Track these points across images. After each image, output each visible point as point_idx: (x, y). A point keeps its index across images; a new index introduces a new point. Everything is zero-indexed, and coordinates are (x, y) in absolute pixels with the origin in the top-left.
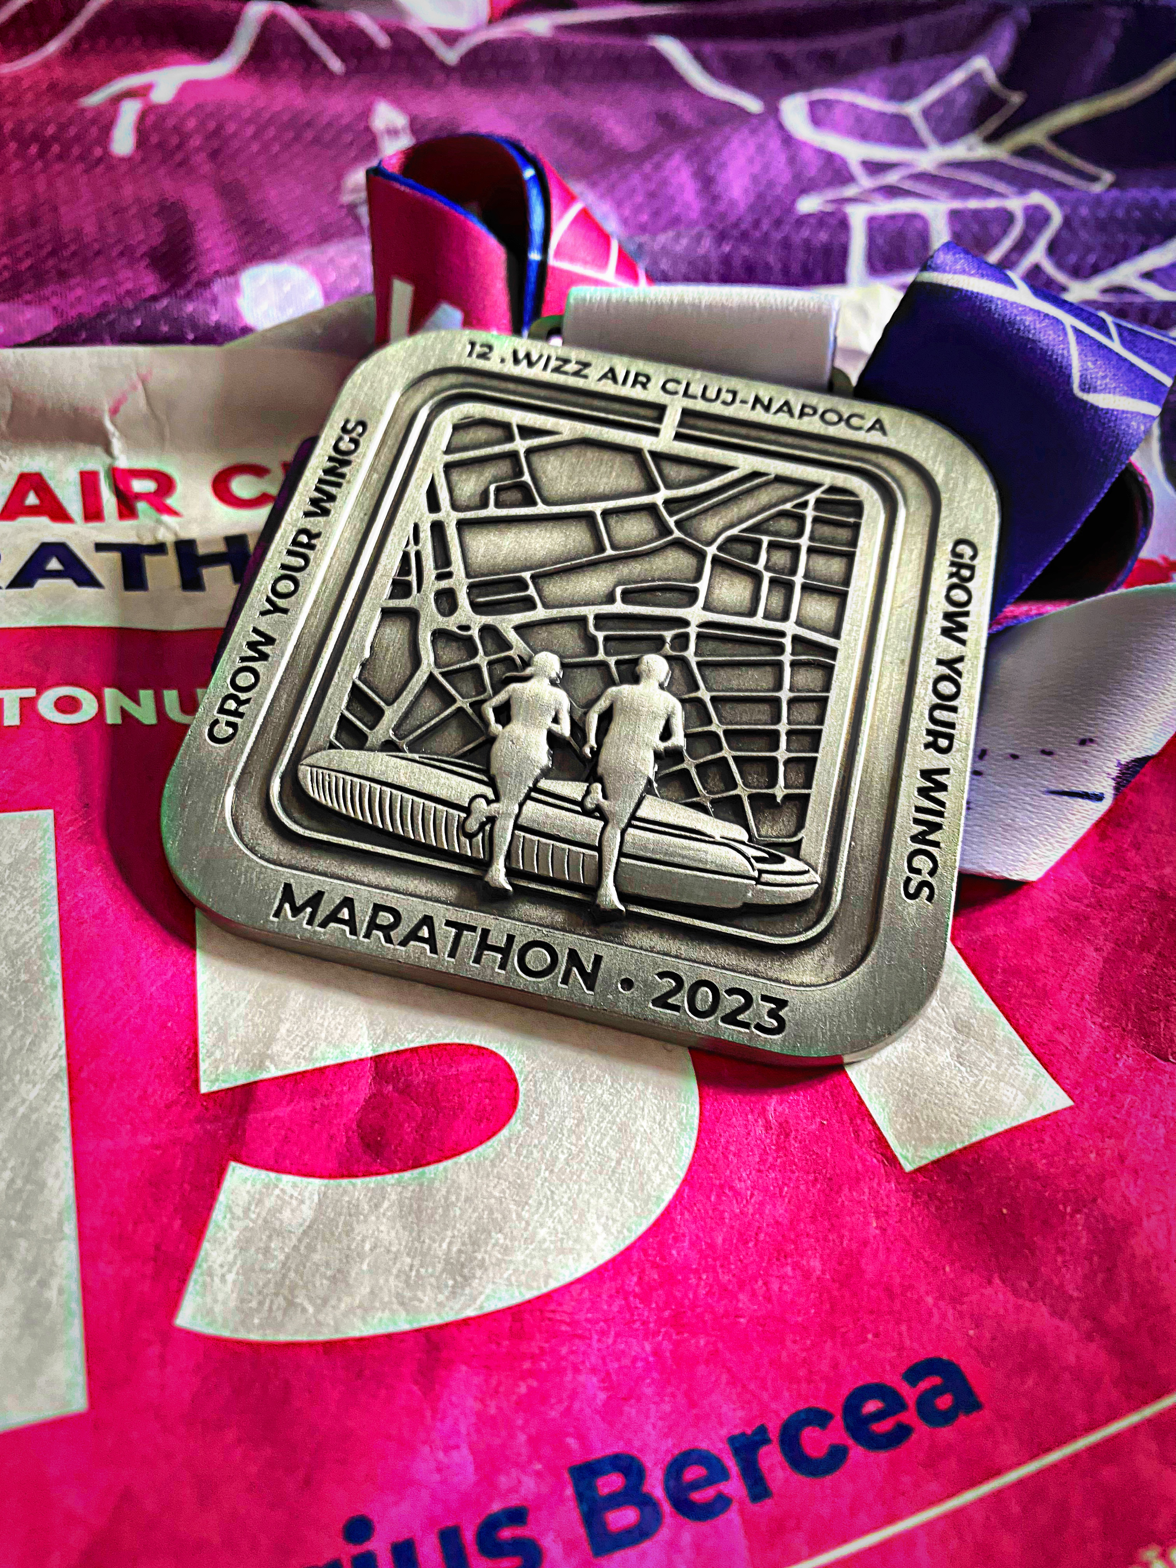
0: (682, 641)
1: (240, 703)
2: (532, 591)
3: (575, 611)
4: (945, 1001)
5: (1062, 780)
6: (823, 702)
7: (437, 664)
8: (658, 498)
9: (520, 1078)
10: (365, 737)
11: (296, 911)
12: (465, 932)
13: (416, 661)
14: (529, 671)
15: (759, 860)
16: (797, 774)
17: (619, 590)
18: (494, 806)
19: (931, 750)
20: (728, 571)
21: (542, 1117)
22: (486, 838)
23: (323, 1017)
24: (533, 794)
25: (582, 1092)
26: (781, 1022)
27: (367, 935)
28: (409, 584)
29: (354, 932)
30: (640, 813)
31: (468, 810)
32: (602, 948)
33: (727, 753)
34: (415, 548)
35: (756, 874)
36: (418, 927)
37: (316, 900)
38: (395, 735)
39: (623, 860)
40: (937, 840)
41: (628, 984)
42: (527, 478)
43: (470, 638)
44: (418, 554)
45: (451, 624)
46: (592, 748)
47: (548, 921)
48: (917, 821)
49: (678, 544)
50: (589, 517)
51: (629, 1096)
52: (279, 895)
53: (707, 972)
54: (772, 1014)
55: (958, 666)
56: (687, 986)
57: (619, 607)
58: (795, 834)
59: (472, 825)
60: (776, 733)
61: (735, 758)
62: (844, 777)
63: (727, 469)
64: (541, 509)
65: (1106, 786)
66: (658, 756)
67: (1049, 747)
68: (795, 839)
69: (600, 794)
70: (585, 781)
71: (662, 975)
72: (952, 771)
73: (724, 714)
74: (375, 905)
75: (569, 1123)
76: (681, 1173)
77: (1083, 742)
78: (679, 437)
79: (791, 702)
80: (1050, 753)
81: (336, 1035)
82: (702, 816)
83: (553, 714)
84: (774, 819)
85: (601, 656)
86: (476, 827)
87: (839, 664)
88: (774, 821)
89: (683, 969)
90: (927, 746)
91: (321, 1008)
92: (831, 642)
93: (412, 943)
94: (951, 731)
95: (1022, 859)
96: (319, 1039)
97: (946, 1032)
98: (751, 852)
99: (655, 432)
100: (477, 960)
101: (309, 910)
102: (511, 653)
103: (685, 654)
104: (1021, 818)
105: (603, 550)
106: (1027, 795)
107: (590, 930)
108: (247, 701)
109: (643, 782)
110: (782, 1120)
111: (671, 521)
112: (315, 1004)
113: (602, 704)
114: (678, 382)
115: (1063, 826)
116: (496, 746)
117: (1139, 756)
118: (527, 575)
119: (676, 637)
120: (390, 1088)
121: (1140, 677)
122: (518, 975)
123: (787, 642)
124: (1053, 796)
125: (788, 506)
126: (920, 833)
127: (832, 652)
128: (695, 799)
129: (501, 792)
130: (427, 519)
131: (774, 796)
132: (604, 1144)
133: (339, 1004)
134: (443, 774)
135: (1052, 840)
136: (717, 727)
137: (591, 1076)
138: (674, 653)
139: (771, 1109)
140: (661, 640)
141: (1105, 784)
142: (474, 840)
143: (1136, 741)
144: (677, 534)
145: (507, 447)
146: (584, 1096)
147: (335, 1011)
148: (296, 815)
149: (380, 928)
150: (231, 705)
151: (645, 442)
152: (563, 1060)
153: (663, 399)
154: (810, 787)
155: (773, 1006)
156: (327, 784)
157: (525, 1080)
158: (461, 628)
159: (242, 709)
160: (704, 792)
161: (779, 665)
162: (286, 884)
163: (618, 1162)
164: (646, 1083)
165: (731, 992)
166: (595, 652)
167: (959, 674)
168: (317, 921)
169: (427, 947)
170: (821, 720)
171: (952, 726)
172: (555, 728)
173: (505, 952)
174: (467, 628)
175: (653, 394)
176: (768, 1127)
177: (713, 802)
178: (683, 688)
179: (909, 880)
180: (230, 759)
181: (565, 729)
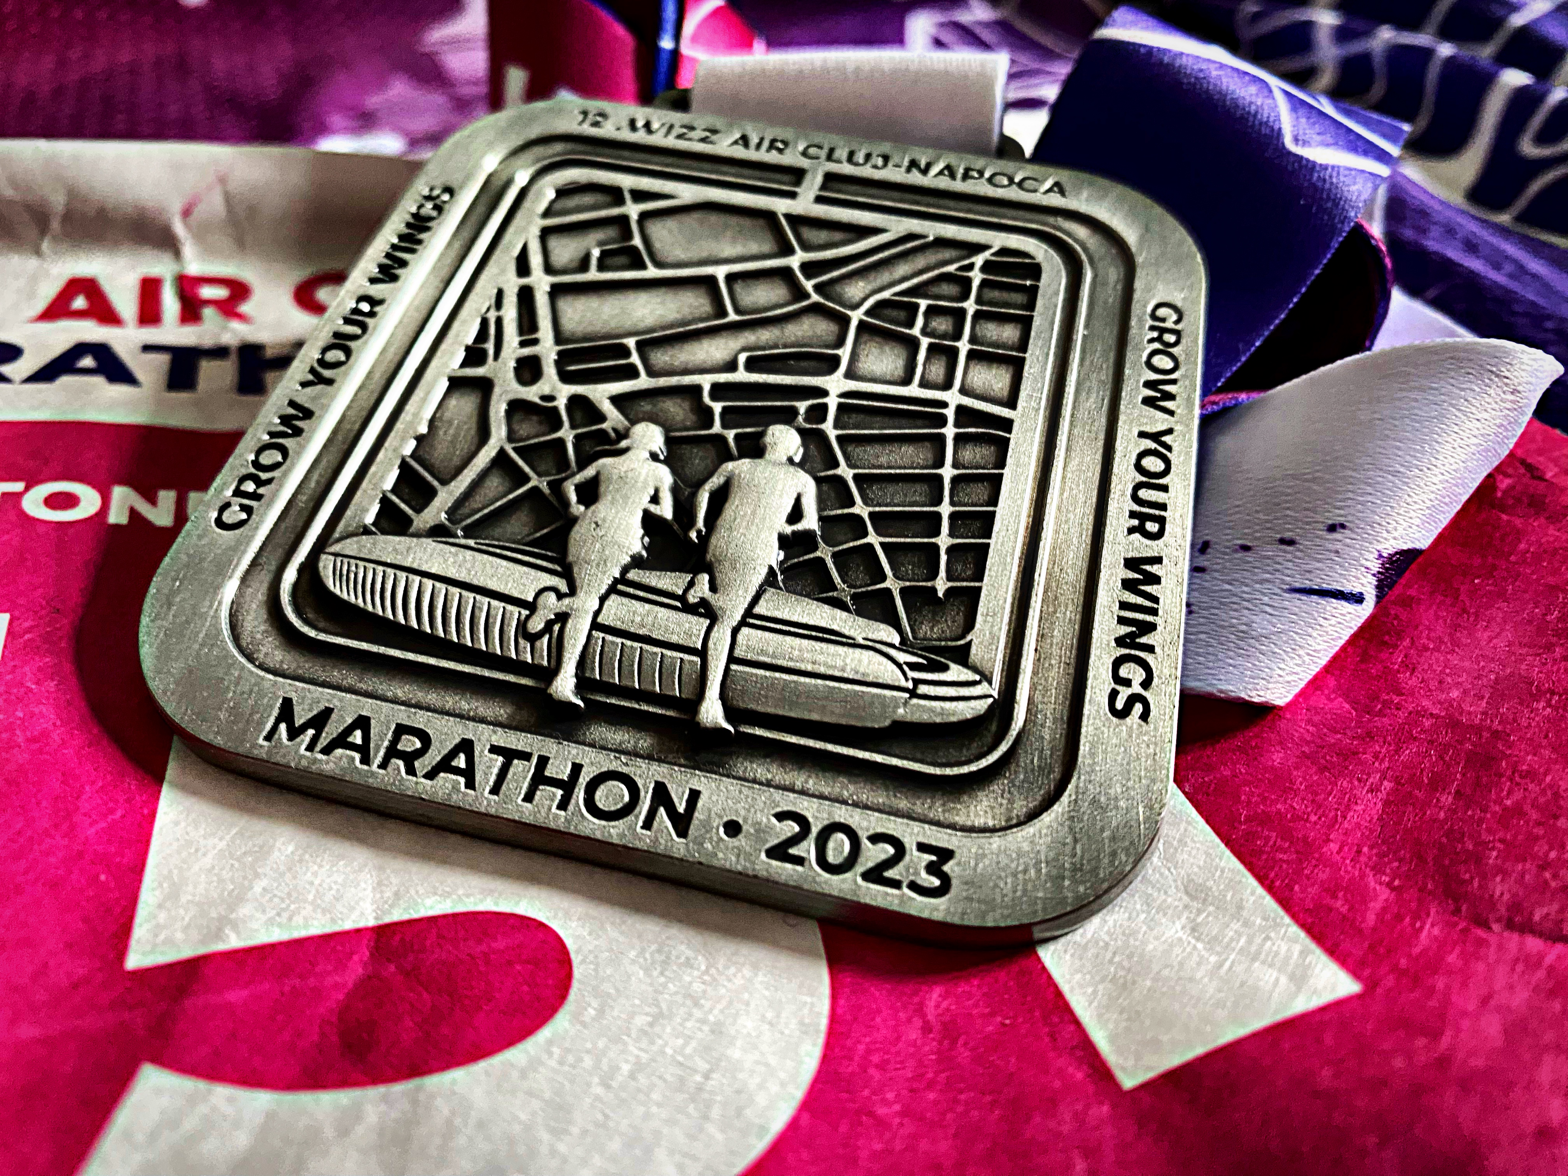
0: (818, 413)
1: (260, 483)
2: (635, 359)
3: (687, 380)
4: (1169, 859)
5: (1308, 575)
6: (996, 482)
7: (511, 438)
8: (795, 261)
9: (575, 959)
10: (410, 521)
11: (294, 733)
12: (516, 761)
13: (483, 434)
14: (624, 444)
15: (913, 666)
16: (965, 564)
17: (742, 358)
18: (566, 601)
19: (1137, 536)
20: (877, 339)
21: (601, 1012)
22: (554, 640)
23: (315, 874)
24: (620, 587)
25: (662, 980)
26: (946, 880)
27: (383, 765)
28: (484, 352)
29: (365, 760)
30: (758, 610)
31: (532, 607)
32: (701, 781)
33: (873, 539)
34: (497, 314)
35: (910, 685)
36: (453, 754)
37: (320, 720)
38: (449, 520)
39: (734, 667)
40: (1150, 642)
41: (733, 828)
42: (637, 241)
43: (555, 409)
44: (499, 321)
45: (532, 393)
46: (699, 532)
47: (630, 747)
48: (1122, 621)
49: (816, 309)
50: (710, 282)
51: (729, 985)
52: (275, 712)
53: (842, 814)
54: (932, 869)
55: (1166, 439)
56: (815, 831)
57: (741, 376)
58: (963, 637)
59: (536, 624)
60: (938, 516)
61: (882, 544)
62: (1025, 568)
63: (876, 231)
64: (652, 272)
65: (1368, 587)
66: (784, 541)
67: (1288, 535)
68: (962, 642)
69: (707, 586)
70: (688, 572)
71: (781, 816)
72: (1165, 561)
73: (871, 496)
74: (398, 726)
75: (640, 1021)
76: (798, 1092)
77: (1332, 528)
78: (819, 200)
79: (955, 480)
80: (1291, 542)
81: (329, 897)
82: (838, 613)
83: (652, 492)
84: (933, 619)
85: (717, 428)
86: (541, 626)
87: (1015, 437)
88: (935, 622)
89: (807, 807)
90: (1131, 531)
91: (315, 863)
92: (1004, 412)
93: (442, 775)
94: (1162, 513)
95: (1264, 675)
96: (305, 901)
97: (1175, 898)
98: (902, 657)
99: (793, 195)
100: (529, 797)
101: (311, 732)
102: (604, 426)
103: (823, 426)
104: (1261, 624)
105: (723, 313)
106: (1264, 594)
107: (686, 759)
108: (269, 481)
109: (764, 571)
110: (946, 1018)
111: (809, 285)
112: (307, 856)
113: (716, 481)
114: (820, 147)
115: (1315, 634)
116: (576, 528)
117: (1405, 547)
118: (631, 342)
119: (810, 409)
120: (392, 968)
121: (1399, 448)
122: (582, 815)
123: (950, 413)
124: (1298, 596)
125: (951, 268)
126: (1127, 635)
127: (1007, 425)
128: (831, 594)
129: (578, 583)
130: (512, 284)
131: (934, 590)
132: (688, 1050)
133: (341, 857)
134: (504, 563)
135: (1301, 652)
136: (861, 509)
137: (678, 957)
138: (808, 426)
139: (931, 1004)
140: (794, 412)
141: (1364, 581)
142: (538, 644)
143: (1400, 528)
144: (815, 298)
145: (615, 211)
146: (664, 985)
147: (333, 866)
148: (311, 616)
149: (402, 755)
150: (250, 487)
151: (781, 206)
152: (640, 937)
153: (804, 163)
154: (981, 579)
155: (934, 858)
156: (352, 576)
157: (583, 961)
158: (544, 398)
159: (261, 491)
160: (845, 586)
161: (941, 440)
162: (285, 699)
163: (707, 1077)
164: (755, 967)
165: (875, 839)
166: (710, 425)
167: (1169, 448)
168: (319, 747)
169: (462, 780)
170: (994, 500)
171: (1163, 507)
172: (653, 508)
173: (568, 787)
174: (551, 398)
175: (790, 158)
176: (927, 1029)
177: (854, 597)
178: (819, 466)
179: (1114, 695)
180: (238, 548)
181: (666, 510)
